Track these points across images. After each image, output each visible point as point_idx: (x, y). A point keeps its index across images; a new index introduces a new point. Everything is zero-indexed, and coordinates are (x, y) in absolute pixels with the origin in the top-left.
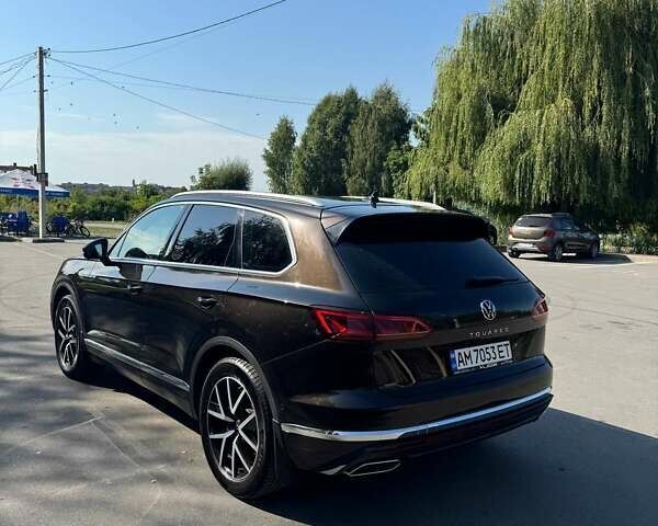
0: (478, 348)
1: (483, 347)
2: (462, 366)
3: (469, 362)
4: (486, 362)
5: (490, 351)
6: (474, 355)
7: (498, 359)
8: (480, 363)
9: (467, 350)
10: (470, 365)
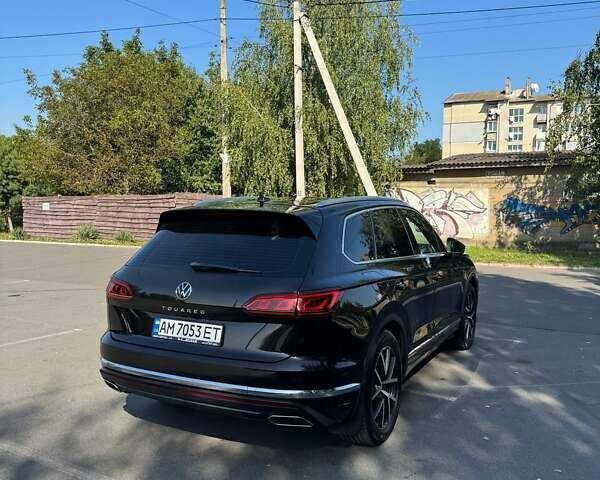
0: (184, 323)
1: (190, 324)
2: (162, 333)
3: (170, 331)
4: (188, 336)
5: (196, 329)
6: (177, 327)
7: (201, 338)
8: (181, 335)
9: (172, 322)
10: (170, 334)
